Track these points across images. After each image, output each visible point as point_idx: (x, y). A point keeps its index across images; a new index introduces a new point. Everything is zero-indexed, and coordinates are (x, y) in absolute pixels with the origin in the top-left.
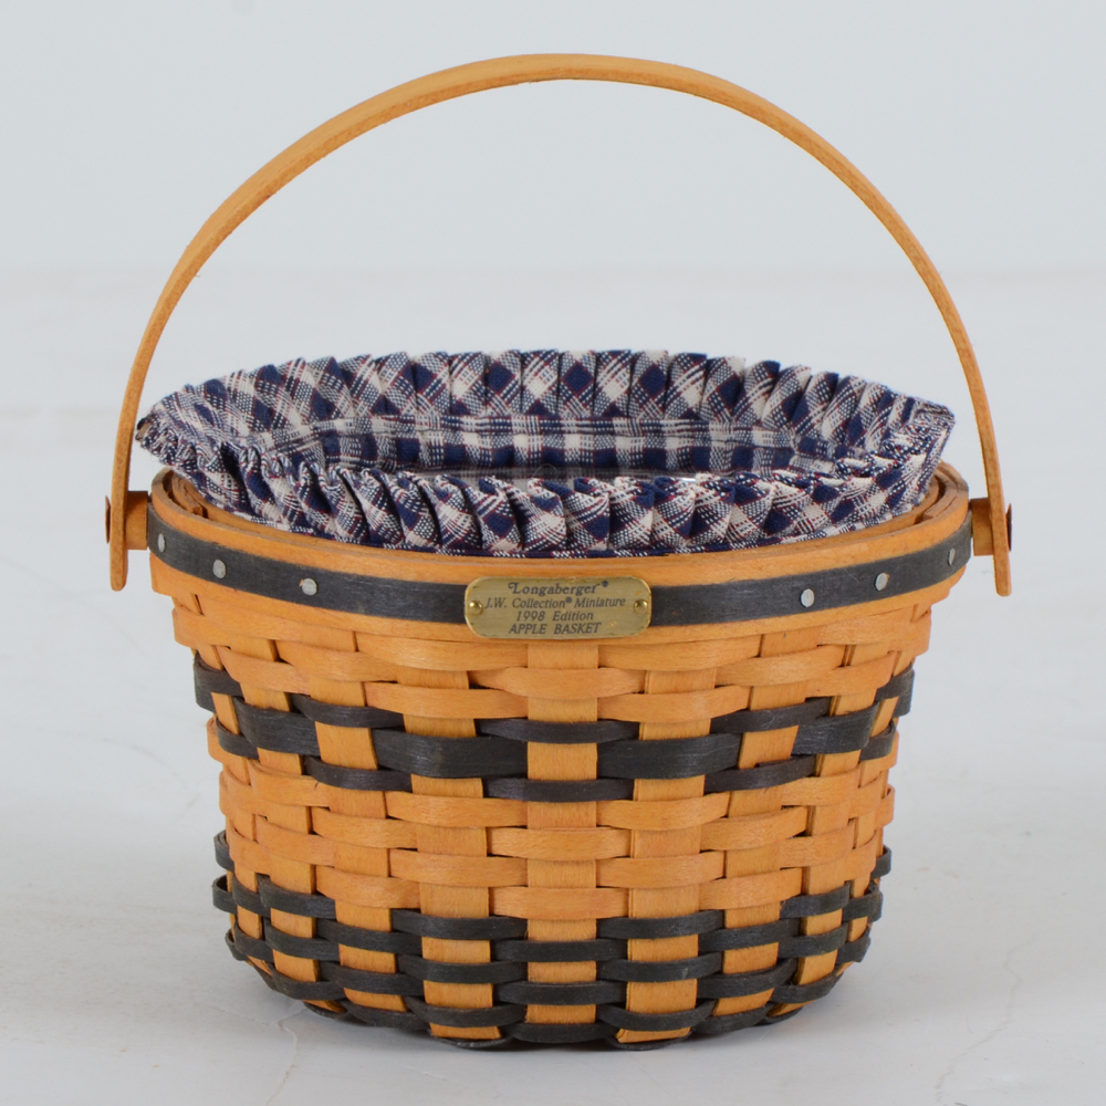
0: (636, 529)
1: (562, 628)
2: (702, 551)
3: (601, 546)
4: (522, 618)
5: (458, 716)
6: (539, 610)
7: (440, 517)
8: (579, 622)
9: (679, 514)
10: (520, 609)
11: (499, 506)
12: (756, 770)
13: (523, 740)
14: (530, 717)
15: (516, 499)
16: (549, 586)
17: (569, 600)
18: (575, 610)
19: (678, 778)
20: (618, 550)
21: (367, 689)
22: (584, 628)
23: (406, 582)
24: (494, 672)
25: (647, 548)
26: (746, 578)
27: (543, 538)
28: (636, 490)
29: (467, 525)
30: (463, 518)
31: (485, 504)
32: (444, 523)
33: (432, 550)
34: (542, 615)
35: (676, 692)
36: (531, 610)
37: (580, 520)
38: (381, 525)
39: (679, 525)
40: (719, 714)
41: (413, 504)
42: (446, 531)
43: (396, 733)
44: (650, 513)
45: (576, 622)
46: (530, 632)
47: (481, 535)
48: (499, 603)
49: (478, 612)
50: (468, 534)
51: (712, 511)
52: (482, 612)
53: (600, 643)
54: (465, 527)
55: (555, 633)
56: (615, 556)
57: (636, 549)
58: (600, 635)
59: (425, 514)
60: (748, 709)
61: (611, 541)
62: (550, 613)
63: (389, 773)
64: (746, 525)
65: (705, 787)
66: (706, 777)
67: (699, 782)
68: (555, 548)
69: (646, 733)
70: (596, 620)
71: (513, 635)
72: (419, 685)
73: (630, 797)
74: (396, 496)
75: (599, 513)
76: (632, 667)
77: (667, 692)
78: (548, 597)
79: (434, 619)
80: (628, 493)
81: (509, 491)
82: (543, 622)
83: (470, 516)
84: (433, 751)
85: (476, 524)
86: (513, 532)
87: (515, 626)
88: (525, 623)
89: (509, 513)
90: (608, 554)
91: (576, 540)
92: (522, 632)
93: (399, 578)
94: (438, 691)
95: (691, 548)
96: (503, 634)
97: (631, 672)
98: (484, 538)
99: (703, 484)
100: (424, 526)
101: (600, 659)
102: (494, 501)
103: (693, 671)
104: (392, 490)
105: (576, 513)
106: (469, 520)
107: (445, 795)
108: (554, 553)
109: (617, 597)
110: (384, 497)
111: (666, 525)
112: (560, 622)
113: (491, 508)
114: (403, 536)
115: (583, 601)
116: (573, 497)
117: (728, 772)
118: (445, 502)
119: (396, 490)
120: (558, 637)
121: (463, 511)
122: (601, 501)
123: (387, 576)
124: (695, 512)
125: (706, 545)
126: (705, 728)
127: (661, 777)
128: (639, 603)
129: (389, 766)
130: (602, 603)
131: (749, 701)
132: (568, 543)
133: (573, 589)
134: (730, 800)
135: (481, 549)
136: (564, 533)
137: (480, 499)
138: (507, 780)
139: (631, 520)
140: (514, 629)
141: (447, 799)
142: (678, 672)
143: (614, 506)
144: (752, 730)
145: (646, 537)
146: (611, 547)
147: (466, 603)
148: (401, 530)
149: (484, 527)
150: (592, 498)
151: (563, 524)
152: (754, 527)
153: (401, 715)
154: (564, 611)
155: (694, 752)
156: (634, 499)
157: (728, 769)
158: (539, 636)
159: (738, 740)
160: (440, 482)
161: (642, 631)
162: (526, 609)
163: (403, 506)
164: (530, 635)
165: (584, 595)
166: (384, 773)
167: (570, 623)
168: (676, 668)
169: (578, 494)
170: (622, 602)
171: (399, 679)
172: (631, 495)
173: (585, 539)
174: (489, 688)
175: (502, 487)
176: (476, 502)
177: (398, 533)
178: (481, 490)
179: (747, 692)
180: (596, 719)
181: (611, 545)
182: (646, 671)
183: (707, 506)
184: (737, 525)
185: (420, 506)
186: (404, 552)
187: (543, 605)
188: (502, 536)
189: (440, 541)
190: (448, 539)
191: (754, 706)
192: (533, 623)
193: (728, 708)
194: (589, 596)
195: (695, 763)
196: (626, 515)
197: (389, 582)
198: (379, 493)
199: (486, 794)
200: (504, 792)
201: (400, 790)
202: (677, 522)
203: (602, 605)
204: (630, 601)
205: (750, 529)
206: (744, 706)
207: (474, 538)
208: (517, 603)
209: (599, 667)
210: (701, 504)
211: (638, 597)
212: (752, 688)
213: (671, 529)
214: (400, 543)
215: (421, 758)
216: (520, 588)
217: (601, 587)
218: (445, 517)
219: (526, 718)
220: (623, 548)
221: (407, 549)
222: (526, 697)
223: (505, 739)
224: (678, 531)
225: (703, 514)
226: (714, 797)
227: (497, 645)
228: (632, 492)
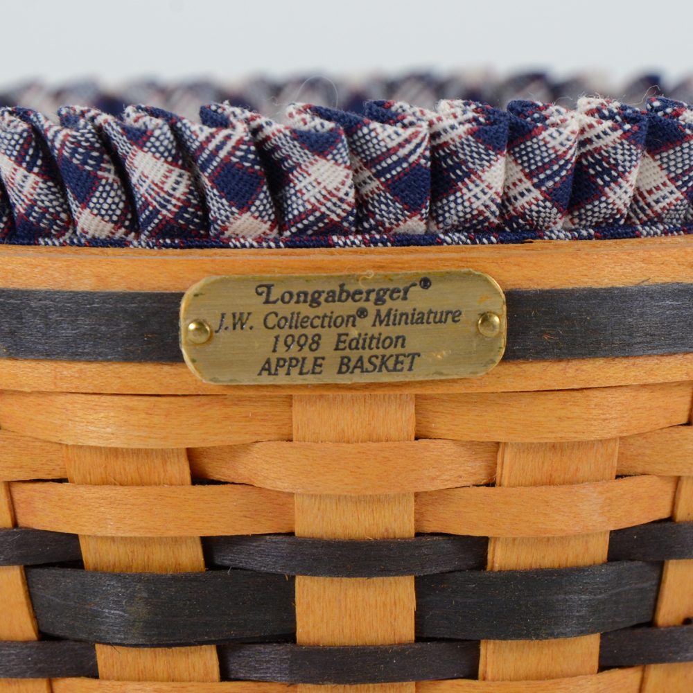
0: (477, 190)
1: (352, 365)
2: (590, 237)
3: (416, 225)
4: (281, 348)
5: (172, 534)
6: (310, 332)
7: (134, 180)
8: (381, 351)
9: (552, 162)
10: (277, 331)
11: (236, 148)
12: (686, 628)
13: (287, 572)
14: (299, 531)
15: (268, 138)
16: (327, 288)
17: (362, 313)
18: (375, 331)
19: (557, 637)
20: (446, 233)
21: (16, 497)
22: (390, 363)
23: (77, 293)
24: (234, 451)
25: (498, 230)
26: (668, 280)
27: (315, 209)
28: (475, 119)
29: (182, 189)
30: (174, 177)
31: (211, 146)
32: (142, 191)
33: (122, 243)
34: (317, 340)
35: (551, 483)
36: (297, 332)
37: (378, 175)
38: (34, 203)
39: (550, 184)
40: (624, 524)
41: (87, 156)
42: (146, 204)
43: (68, 571)
44: (502, 160)
45: (375, 352)
46: (295, 371)
47: (207, 210)
48: (239, 321)
49: (203, 338)
50: (183, 209)
51: (607, 159)
52: (210, 339)
53: (419, 391)
54: (178, 194)
55: (340, 372)
56: (441, 242)
57: (476, 231)
58: (418, 374)
59: (109, 175)
60: (671, 519)
61: (433, 216)
62: (329, 336)
63: (57, 645)
64: (665, 191)
65: (601, 657)
66: (602, 637)
67: (590, 645)
68: (335, 228)
69: (500, 558)
70: (409, 349)
71: (266, 379)
72: (104, 483)
73: (472, 674)
74: (57, 144)
75: (413, 158)
76: (474, 437)
77: (535, 484)
78: (325, 308)
79: (128, 358)
80: (460, 123)
81: (254, 124)
82: (317, 354)
83: (186, 175)
84: (131, 598)
85: (197, 189)
86: (262, 199)
87: (268, 362)
88: (287, 356)
89: (254, 162)
90: (429, 240)
91: (374, 214)
92: (282, 371)
93: (66, 289)
94: (135, 490)
95: (571, 231)
96: (249, 378)
97: (473, 446)
98: (212, 215)
99: (590, 113)
100: (108, 197)
101: (418, 423)
102: (228, 137)
103: (580, 444)
104: (50, 135)
105: (371, 163)
106: (185, 181)
107: (154, 679)
108: (335, 238)
109: (446, 308)
110: (36, 149)
111: (528, 184)
112: (347, 352)
113: (222, 154)
114: (71, 222)
115: (388, 315)
116: (365, 130)
117: (639, 631)
118: (141, 146)
119: (57, 133)
120: (345, 379)
121: (174, 163)
122: (416, 134)
123: (43, 287)
124: (578, 162)
125: (597, 226)
126: (598, 550)
127: (527, 636)
128: (485, 318)
129: (58, 632)
130: (419, 318)
131: (674, 505)
132: (359, 221)
133: (369, 292)
134: (643, 681)
135: (208, 235)
136: (351, 199)
137: (202, 137)
138: (261, 648)
139: (469, 173)
140: (267, 368)
141: (157, 686)
142: (553, 447)
143: (438, 148)
144: (680, 555)
145: (494, 208)
146: (434, 228)
147: (182, 324)
148: (68, 211)
149: (212, 192)
150: (400, 131)
151: (349, 182)
152: (678, 194)
153: (75, 537)
154: (354, 333)
155: (581, 592)
156: (472, 133)
157: (639, 626)
158: (311, 379)
159: (655, 575)
160: (133, 115)
161: (492, 367)
162: (286, 331)
163: (68, 162)
164: (295, 378)
165: (389, 304)
166: (48, 645)
167: (366, 354)
168: (551, 438)
169: (375, 125)
170: (455, 315)
171: (72, 473)
172: (468, 126)
173: (387, 210)
174: (225, 483)
175: (242, 117)
176: (195, 145)
177: (63, 216)
178: (204, 122)
179: (669, 488)
180: (413, 534)
181: (432, 224)
182: (498, 443)
183: (598, 150)
184: (650, 192)
185: (99, 160)
186: (74, 248)
187: (317, 322)
188: (244, 207)
189: (135, 227)
190: (149, 219)
191: (681, 515)
192: (300, 356)
193: (638, 515)
194: (399, 306)
195: (584, 611)
196: (458, 165)
197: (49, 295)
198: (27, 141)
199: (225, 675)
200: (256, 670)
201: (78, 675)
202: (549, 178)
203: (420, 321)
204: (470, 316)
205: (671, 199)
206: (664, 513)
207: (194, 215)
208: (272, 321)
209: (416, 439)
210: (589, 147)
211: (483, 308)
212: (678, 480)
213: (536, 193)
214: (68, 235)
215: (112, 613)
216: (276, 293)
217: (418, 288)
218: (144, 177)
219: (292, 534)
220: (455, 229)
221: (80, 245)
222: (291, 495)
223: (257, 574)
224: (550, 195)
225: (592, 166)
226: (616, 675)
227: (239, 401)
228: (469, 121)
